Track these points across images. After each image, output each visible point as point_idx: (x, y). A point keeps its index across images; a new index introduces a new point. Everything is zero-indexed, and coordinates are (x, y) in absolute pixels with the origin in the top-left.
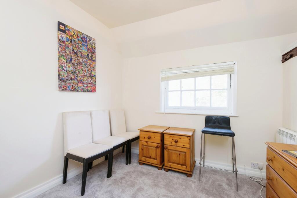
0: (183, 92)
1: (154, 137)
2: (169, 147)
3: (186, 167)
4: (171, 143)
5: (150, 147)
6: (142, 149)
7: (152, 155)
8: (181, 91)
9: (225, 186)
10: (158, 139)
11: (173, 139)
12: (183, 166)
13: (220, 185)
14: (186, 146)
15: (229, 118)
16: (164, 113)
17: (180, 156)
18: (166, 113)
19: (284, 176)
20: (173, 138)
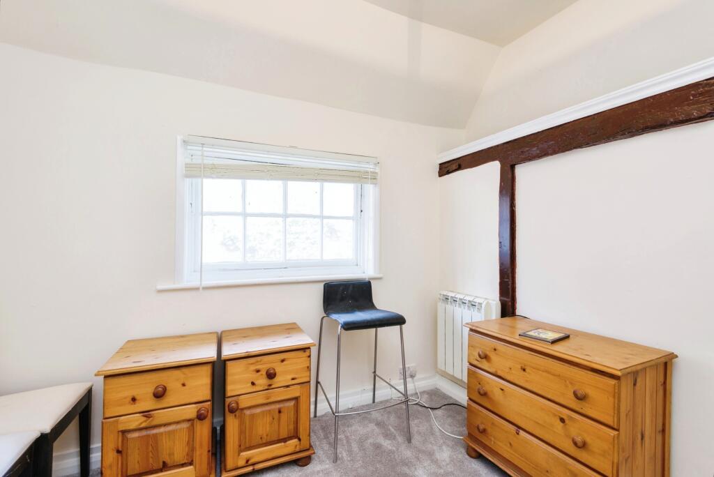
0: (249, 219)
1: (184, 385)
2: (244, 402)
3: (300, 440)
4: (253, 384)
5: (162, 430)
6: (118, 452)
7: (171, 454)
8: (245, 215)
9: (387, 444)
10: (201, 386)
11: (258, 371)
12: (289, 440)
13: (378, 447)
14: (299, 378)
15: (369, 283)
16: (197, 289)
17: (282, 414)
18: (206, 288)
19: (527, 381)
20: (258, 367)
